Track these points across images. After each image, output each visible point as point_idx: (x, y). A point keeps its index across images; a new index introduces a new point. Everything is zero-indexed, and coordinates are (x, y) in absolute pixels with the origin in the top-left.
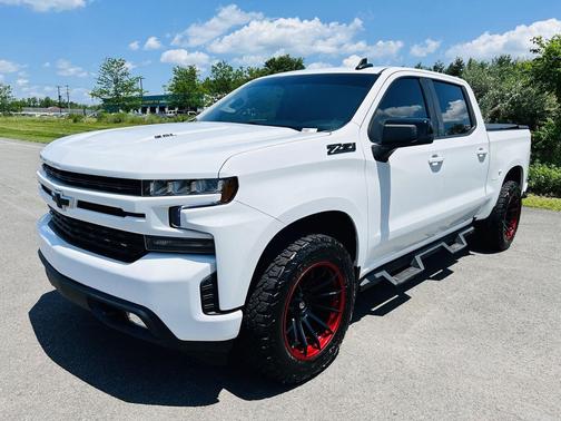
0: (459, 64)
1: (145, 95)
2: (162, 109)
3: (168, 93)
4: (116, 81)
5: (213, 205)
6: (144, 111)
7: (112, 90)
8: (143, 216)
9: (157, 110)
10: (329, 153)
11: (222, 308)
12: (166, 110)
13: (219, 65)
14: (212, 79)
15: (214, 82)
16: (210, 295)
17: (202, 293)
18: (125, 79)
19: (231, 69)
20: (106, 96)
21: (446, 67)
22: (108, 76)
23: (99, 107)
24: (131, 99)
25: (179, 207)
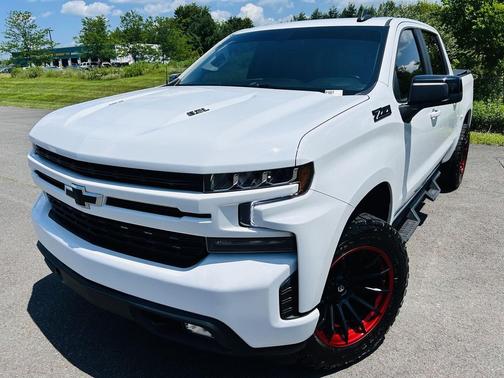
0: (352, 9)
1: (56, 47)
2: (74, 61)
3: (79, 45)
4: (24, 35)
5: (289, 197)
6: (56, 64)
7: (20, 44)
8: (208, 216)
9: (69, 62)
10: (376, 120)
11: (301, 311)
12: (79, 62)
13: (128, 15)
14: (122, 29)
15: (125, 32)
16: (289, 298)
17: (281, 298)
18: (33, 31)
19: (141, 19)
20: (15, 50)
21: (341, 12)
22: (15, 30)
23: (9, 63)
24: (42, 52)
25: (249, 203)
